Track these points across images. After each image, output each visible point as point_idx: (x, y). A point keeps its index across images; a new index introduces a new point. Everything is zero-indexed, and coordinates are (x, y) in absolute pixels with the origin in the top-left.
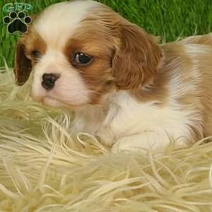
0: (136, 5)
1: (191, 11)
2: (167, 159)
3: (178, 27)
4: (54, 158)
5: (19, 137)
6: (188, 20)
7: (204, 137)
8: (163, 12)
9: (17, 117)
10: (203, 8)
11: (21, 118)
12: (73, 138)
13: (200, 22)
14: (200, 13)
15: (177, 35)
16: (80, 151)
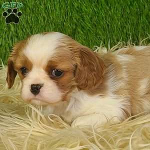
0: (90, 21)
1: (127, 24)
2: (106, 132)
3: (118, 35)
4: (33, 131)
5: (11, 117)
6: (125, 31)
7: (132, 116)
8: (108, 25)
9: (9, 101)
10: (135, 22)
11: (12, 102)
12: (46, 118)
13: (133, 32)
14: (134, 26)
15: (118, 41)
16: (50, 126)
